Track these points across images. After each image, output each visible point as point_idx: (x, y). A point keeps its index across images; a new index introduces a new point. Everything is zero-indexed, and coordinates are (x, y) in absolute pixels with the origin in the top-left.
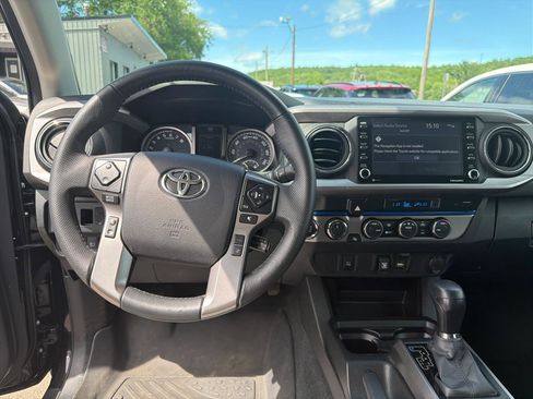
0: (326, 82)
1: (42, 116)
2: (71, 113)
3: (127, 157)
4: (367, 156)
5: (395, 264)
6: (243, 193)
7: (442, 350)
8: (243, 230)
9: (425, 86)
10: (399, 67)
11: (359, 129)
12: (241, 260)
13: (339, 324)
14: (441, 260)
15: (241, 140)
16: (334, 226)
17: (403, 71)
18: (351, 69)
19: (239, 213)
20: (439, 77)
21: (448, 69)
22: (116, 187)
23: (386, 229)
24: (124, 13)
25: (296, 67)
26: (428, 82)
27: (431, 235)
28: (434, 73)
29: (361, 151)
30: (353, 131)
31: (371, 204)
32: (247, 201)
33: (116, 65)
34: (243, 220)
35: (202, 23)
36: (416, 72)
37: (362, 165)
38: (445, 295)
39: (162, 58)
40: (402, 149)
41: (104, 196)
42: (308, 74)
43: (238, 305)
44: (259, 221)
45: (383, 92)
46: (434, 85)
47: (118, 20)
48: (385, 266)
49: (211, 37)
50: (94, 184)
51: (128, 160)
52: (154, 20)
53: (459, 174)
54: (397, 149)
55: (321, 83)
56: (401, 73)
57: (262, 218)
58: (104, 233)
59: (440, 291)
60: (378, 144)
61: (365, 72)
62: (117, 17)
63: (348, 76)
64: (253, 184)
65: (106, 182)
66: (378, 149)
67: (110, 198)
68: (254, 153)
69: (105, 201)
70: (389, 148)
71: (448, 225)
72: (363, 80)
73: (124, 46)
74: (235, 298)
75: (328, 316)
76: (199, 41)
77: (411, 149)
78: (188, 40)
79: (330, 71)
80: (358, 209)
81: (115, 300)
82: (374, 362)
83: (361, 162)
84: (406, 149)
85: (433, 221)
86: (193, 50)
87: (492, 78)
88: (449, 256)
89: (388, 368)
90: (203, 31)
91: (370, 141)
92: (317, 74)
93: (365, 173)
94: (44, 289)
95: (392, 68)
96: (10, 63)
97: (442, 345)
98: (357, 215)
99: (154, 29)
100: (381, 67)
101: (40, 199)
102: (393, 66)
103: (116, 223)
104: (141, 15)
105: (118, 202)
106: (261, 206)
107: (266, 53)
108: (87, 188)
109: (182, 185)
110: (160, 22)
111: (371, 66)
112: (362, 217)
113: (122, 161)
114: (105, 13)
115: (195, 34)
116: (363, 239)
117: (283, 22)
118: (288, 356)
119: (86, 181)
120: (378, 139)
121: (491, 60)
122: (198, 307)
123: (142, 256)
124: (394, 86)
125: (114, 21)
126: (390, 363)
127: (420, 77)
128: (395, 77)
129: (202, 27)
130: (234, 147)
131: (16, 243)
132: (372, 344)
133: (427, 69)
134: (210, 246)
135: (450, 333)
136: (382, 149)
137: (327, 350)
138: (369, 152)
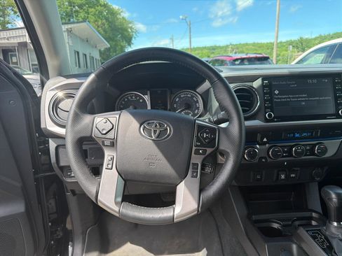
0: (212, 56)
1: (53, 90)
2: (77, 86)
3: (117, 114)
4: (270, 104)
5: (289, 175)
6: (195, 135)
7: (333, 234)
8: (197, 159)
9: (277, 54)
10: (258, 44)
11: (263, 86)
12: (197, 180)
13: (254, 217)
14: (320, 171)
15: (180, 98)
16: (249, 152)
17: (261, 46)
18: (227, 46)
19: (194, 148)
20: (284, 48)
21: (291, 43)
22: (111, 135)
23: (284, 152)
24: (81, 20)
25: (192, 47)
26: (278, 52)
27: (314, 154)
28: (281, 45)
29: (266, 101)
30: (259, 87)
31: (274, 135)
32: (198, 140)
33: (78, 53)
34: (197, 152)
35: (130, 23)
36: (270, 46)
37: (267, 110)
38: (334, 196)
39: (106, 47)
40: (293, 98)
41: (103, 142)
42: (200, 51)
43: (198, 211)
44: (208, 153)
45: (251, 60)
46: (282, 54)
47: (78, 25)
48: (283, 177)
49: (136, 32)
50: (96, 133)
51: (118, 116)
52: (100, 23)
53: (333, 113)
54: (289, 98)
55: (209, 57)
56: (260, 47)
57: (209, 151)
58: (105, 166)
59: (330, 193)
60: (277, 95)
61: (236, 48)
62: (77, 23)
63: (225, 51)
64: (201, 128)
65: (104, 132)
66: (276, 98)
67: (108, 143)
68: (189, 106)
69: (104, 145)
70: (284, 98)
71: (326, 148)
72: (236, 53)
73: (82, 40)
74: (196, 207)
75: (245, 212)
76: (129, 35)
77: (299, 97)
78: (122, 34)
79: (213, 49)
80: (265, 140)
81: (115, 211)
82: (284, 243)
83: (266, 108)
84: (295, 98)
85: (315, 145)
86: (126, 41)
87: (326, 47)
88: (326, 168)
89: (294, 247)
90: (131, 28)
91: (271, 93)
92: (205, 51)
93: (270, 115)
94: (52, 202)
95: (254, 44)
96: (12, 56)
97: (333, 230)
98: (265, 143)
99: (100, 29)
100: (247, 44)
101: (52, 145)
102: (254, 43)
103: (112, 159)
104: (92, 20)
105: (113, 144)
106: (209, 142)
107: (172, 39)
108: (91, 136)
109: (155, 132)
110: (103, 24)
111: (240, 44)
112: (267, 145)
113: (113, 117)
114: (69, 20)
115: (127, 31)
116: (269, 160)
117: (182, 19)
118: (217, 239)
119: (90, 132)
120: (277, 92)
121: (318, 35)
122: (172, 214)
123: (130, 180)
124: (258, 56)
125: (75, 25)
126: (296, 243)
127: (273, 49)
128: (256, 50)
129: (130, 25)
130: (176, 103)
131: (35, 173)
132: (278, 230)
133: (277, 44)
134: (176, 171)
135: (338, 222)
136: (280, 98)
137: (247, 235)
138: (271, 101)
